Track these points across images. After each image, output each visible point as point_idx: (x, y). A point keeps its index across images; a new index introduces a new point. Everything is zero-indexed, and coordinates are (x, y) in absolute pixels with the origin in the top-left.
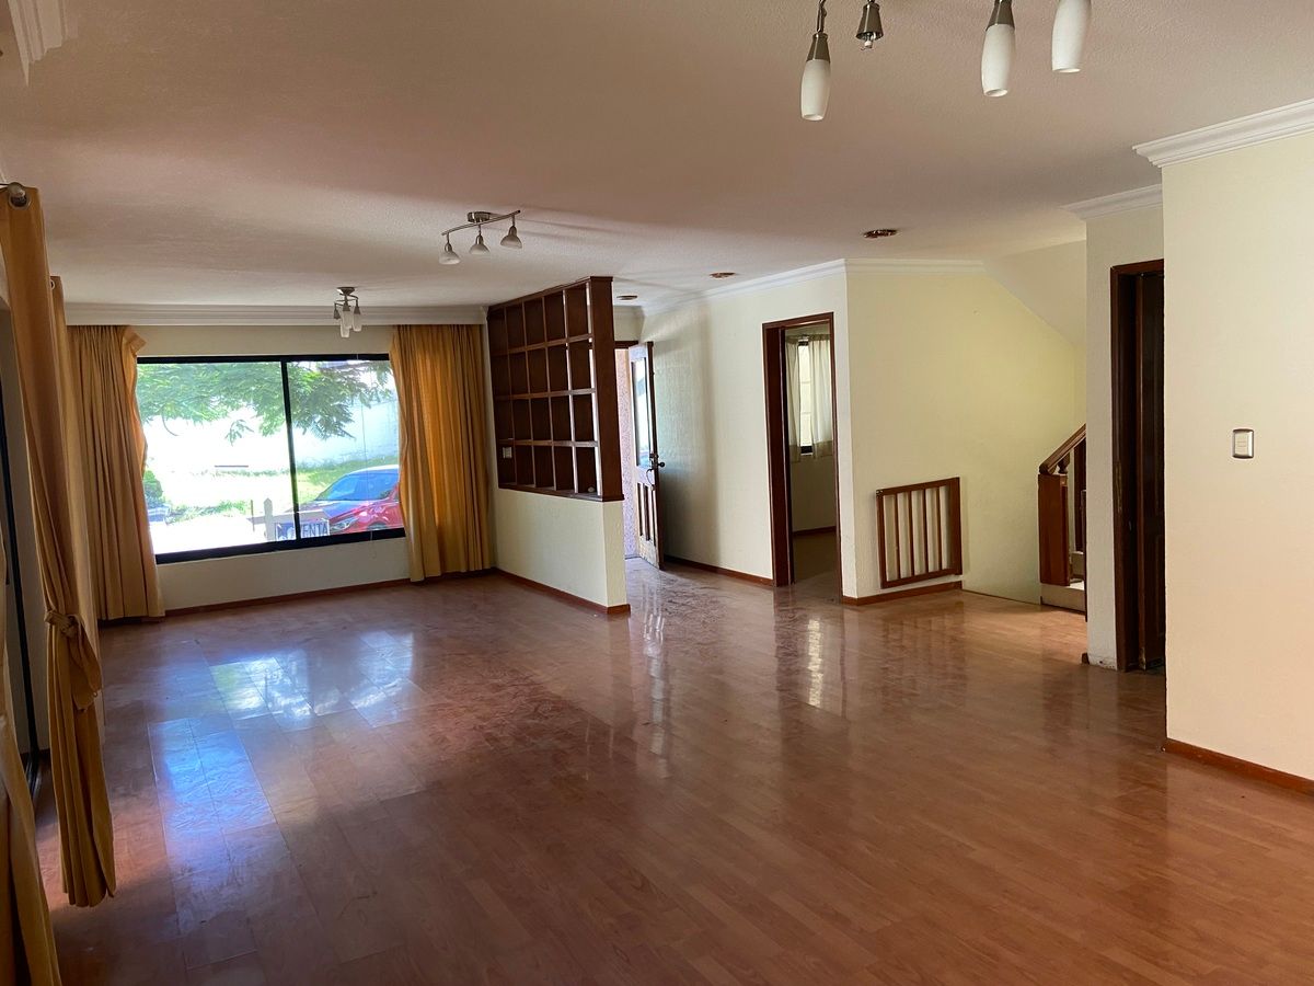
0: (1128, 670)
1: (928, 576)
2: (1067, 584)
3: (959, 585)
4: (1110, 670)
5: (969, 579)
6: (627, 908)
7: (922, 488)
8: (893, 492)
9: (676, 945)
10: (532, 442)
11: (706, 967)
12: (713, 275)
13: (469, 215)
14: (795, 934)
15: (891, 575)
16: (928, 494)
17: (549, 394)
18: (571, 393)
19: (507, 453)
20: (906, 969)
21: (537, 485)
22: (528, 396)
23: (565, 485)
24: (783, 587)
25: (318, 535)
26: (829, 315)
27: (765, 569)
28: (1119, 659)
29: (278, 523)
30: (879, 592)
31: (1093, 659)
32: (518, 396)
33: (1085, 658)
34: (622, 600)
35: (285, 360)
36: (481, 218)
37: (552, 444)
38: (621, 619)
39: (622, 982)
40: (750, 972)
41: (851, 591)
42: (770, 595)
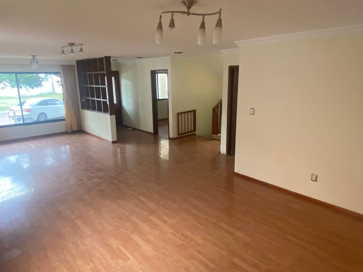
0: (228, 155)
1: (188, 132)
2: (217, 134)
3: (195, 134)
4: (224, 155)
5: (197, 133)
6: (116, 224)
7: (187, 112)
8: (181, 113)
9: (128, 232)
10: (90, 98)
11: (135, 237)
12: (138, 58)
13: (69, 43)
14: (155, 226)
15: (180, 132)
16: (189, 114)
17: (94, 86)
18: (100, 86)
19: (83, 100)
20: (178, 232)
21: (92, 110)
22: (89, 86)
23: (99, 110)
24: (156, 135)
25: (30, 122)
26: (167, 70)
27: (151, 130)
28: (226, 153)
29: (17, 118)
30: (178, 136)
31: (222, 153)
32: (86, 86)
33: (220, 152)
34: (116, 139)
35: (16, 73)
36: (72, 44)
37: (96, 99)
38: (115, 145)
39: (115, 243)
40: (145, 237)
41: (171, 136)
42: (152, 137)
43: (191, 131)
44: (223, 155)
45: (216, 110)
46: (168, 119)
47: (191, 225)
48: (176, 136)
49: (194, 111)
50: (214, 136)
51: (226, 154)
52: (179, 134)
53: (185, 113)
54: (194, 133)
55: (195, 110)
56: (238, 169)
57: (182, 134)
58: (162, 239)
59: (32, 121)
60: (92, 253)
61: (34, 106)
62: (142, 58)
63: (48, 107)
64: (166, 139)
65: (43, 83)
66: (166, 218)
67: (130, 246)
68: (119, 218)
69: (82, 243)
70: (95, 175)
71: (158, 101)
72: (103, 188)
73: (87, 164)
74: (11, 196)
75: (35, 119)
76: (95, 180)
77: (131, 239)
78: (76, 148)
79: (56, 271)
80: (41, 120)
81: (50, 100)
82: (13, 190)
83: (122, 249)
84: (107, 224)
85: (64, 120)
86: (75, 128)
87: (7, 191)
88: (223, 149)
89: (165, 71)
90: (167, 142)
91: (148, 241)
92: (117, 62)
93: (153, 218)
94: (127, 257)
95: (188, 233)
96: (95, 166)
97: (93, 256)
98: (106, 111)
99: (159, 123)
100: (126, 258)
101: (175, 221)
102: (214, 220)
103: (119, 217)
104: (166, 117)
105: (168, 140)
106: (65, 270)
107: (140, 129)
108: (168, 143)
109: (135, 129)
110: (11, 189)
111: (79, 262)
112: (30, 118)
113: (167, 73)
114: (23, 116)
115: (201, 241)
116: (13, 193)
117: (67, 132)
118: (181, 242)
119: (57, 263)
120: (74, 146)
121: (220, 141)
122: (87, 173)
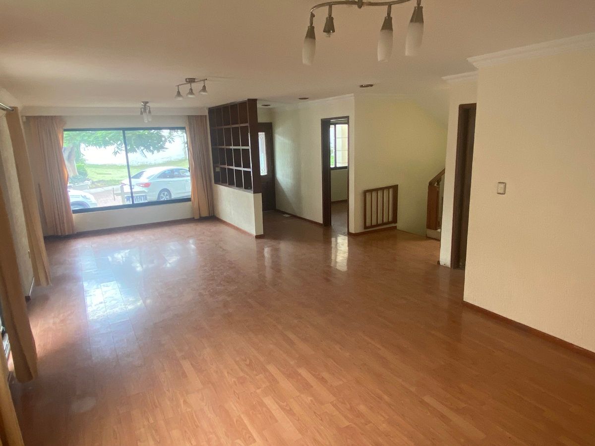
0: (454, 268)
1: (383, 224)
2: (437, 230)
3: (396, 227)
4: (447, 267)
5: (401, 224)
6: (242, 374)
7: (382, 189)
8: (371, 191)
9: (258, 391)
10: (226, 167)
11: (268, 401)
12: (300, 99)
13: (186, 79)
14: (306, 387)
15: (368, 224)
16: (386, 192)
17: (232, 147)
18: (241, 147)
19: (218, 170)
20: (345, 404)
21: (229, 185)
22: (225, 147)
23: (239, 185)
24: (326, 227)
25: (143, 202)
26: (348, 117)
27: (320, 219)
28: (451, 264)
29: (125, 196)
30: (363, 231)
31: (442, 263)
32: (220, 147)
33: (439, 262)
34: (261, 232)
35: (124, 130)
36: (191, 81)
37: (234, 168)
38: (260, 241)
39: (235, 408)
40: (285, 404)
41: (352, 230)
42: (320, 230)
43: (389, 223)
44: (445, 267)
45: (435, 185)
46: (346, 202)
47: (368, 393)
48: (360, 229)
49: (395, 188)
50: (430, 233)
51: (450, 266)
52: (366, 227)
53: (377, 190)
54: (393, 225)
55: (397, 185)
56: (471, 295)
57: (372, 226)
58: (315, 413)
59: (146, 201)
60: (197, 422)
61: (153, 179)
62: (308, 98)
63: (174, 181)
64: (344, 234)
65: (167, 145)
66: (325, 375)
67: (259, 416)
68: (247, 365)
69: (185, 402)
70: (223, 288)
71: (332, 171)
72: (230, 310)
73: (213, 270)
74: (100, 313)
75: (153, 197)
76: (221, 298)
77: (262, 404)
78: (202, 243)
79: (139, 443)
80: (162, 200)
81: (178, 170)
82: (103, 305)
83: (245, 422)
84: (228, 373)
85: (188, 200)
86: (205, 213)
87: (95, 305)
88: (445, 256)
89: (345, 120)
90: (344, 239)
91: (290, 412)
92: (269, 109)
93: (303, 372)
94: (251, 436)
95: (362, 408)
96: (225, 274)
97: (197, 426)
98: (247, 187)
99: (333, 208)
100: (249, 437)
101: (341, 383)
102: (413, 389)
103: (248, 362)
104: (345, 198)
105: (347, 237)
106: (152, 443)
107: (301, 216)
108: (346, 241)
109: (294, 216)
110: (101, 303)
111: (176, 433)
112: (143, 196)
113: (348, 123)
114: (132, 193)
115: (384, 426)
116: (102, 308)
117: (194, 218)
118: (347, 423)
119: (142, 430)
120: (200, 240)
121: (439, 240)
122: (212, 284)
